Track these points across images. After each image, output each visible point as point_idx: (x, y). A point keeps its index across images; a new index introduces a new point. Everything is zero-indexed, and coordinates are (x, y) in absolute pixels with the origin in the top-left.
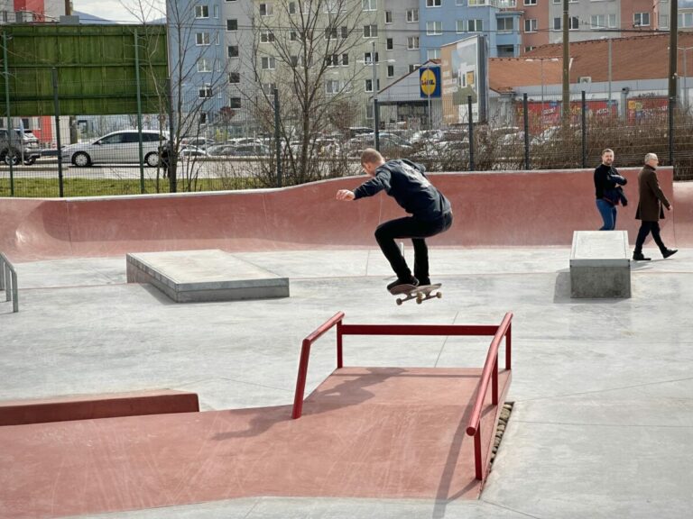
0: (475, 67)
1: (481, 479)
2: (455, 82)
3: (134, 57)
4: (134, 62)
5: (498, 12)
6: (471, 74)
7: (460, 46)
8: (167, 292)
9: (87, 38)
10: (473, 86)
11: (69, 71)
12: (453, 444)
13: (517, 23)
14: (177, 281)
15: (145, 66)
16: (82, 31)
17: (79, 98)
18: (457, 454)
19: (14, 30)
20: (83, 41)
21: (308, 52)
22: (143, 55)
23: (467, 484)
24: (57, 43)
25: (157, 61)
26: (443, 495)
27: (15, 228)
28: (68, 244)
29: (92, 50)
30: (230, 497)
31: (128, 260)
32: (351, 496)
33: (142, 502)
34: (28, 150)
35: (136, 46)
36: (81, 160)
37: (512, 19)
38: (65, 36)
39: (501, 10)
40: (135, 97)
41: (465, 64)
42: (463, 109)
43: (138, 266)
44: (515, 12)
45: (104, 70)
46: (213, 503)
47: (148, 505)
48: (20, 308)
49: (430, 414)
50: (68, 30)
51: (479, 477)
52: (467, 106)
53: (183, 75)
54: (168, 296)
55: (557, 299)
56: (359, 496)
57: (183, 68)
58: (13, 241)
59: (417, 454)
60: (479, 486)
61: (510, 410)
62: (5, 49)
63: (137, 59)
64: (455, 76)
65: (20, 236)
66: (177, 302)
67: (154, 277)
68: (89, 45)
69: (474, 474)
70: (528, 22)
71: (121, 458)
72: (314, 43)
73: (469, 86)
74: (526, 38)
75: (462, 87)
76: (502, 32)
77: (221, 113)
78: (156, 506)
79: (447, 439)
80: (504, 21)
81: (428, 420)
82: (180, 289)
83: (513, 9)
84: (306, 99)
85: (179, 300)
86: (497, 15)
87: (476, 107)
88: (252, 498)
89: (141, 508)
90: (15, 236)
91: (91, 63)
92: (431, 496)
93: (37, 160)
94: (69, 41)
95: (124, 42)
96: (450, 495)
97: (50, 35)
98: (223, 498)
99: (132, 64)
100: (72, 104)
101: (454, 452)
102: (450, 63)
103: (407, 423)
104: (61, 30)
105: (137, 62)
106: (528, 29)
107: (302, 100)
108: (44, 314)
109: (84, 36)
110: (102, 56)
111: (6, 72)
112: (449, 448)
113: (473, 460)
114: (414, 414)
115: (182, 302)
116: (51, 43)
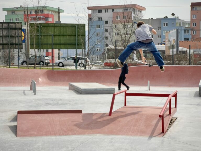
0: (175, 38)
1: (164, 132)
2: (169, 43)
3: (76, 32)
4: (76, 34)
5: (185, 28)
6: (174, 40)
7: (171, 32)
8: (79, 91)
9: (63, 27)
10: (174, 44)
11: (58, 36)
12: (156, 124)
13: (190, 32)
14: (82, 88)
15: (79, 36)
16: (62, 25)
17: (60, 44)
18: (157, 126)
19: (42, 24)
20: (62, 28)
21: (126, 32)
22: (78, 32)
23: (159, 133)
24: (54, 29)
25: (82, 34)
26: (151, 136)
27: (39, 77)
28: (54, 82)
29: (64, 31)
30: (87, 134)
31: (69, 85)
32: (124, 135)
33: (62, 134)
34: (46, 62)
35: (77, 29)
36: (61, 65)
37: (189, 30)
38: (57, 27)
39: (186, 28)
40: (76, 44)
41: (172, 37)
42: (171, 50)
43: (72, 86)
44: (190, 28)
45: (67, 36)
46: (83, 135)
47: (63, 135)
48: (36, 94)
49: (150, 116)
50: (57, 25)
51: (163, 131)
52: (172, 50)
53: (89, 38)
54: (79, 93)
55: (195, 96)
56: (126, 135)
57: (89, 36)
58: (38, 81)
59: (145, 126)
60: (163, 134)
61: (176, 119)
62: (40, 30)
63: (77, 33)
64: (169, 41)
65: (40, 79)
66: (82, 94)
67: (76, 88)
68: (63, 29)
69: (162, 131)
70: (193, 32)
71: (57, 123)
72: (128, 30)
73: (173, 44)
74: (193, 36)
75: (171, 44)
76: (185, 34)
77: (102, 54)
78: (66, 135)
79: (154, 122)
80: (186, 31)
81: (149, 118)
82: (83, 90)
83: (189, 28)
84: (125, 46)
85: (82, 93)
86: (184, 29)
87: (175, 50)
88: (94, 134)
89: (61, 135)
90: (39, 80)
91: (63, 34)
92: (148, 136)
93: (49, 65)
94: (58, 28)
95: (73, 28)
96: (154, 136)
97: (52, 26)
98: (86, 134)
99: (75, 35)
100: (58, 46)
101: (156, 125)
102: (168, 37)
103: (143, 118)
104: (56, 25)
105: (77, 34)
106: (193, 33)
107: (124, 46)
108: (43, 95)
109: (62, 27)
110: (67, 32)
111: (40, 36)
112: (155, 125)
113: (161, 128)
114: (145, 116)
115: (83, 94)
116: (53, 28)
